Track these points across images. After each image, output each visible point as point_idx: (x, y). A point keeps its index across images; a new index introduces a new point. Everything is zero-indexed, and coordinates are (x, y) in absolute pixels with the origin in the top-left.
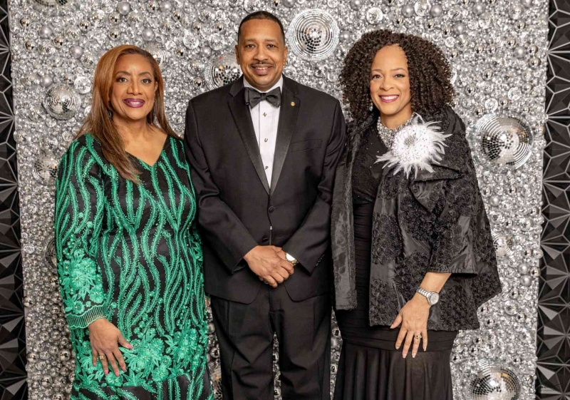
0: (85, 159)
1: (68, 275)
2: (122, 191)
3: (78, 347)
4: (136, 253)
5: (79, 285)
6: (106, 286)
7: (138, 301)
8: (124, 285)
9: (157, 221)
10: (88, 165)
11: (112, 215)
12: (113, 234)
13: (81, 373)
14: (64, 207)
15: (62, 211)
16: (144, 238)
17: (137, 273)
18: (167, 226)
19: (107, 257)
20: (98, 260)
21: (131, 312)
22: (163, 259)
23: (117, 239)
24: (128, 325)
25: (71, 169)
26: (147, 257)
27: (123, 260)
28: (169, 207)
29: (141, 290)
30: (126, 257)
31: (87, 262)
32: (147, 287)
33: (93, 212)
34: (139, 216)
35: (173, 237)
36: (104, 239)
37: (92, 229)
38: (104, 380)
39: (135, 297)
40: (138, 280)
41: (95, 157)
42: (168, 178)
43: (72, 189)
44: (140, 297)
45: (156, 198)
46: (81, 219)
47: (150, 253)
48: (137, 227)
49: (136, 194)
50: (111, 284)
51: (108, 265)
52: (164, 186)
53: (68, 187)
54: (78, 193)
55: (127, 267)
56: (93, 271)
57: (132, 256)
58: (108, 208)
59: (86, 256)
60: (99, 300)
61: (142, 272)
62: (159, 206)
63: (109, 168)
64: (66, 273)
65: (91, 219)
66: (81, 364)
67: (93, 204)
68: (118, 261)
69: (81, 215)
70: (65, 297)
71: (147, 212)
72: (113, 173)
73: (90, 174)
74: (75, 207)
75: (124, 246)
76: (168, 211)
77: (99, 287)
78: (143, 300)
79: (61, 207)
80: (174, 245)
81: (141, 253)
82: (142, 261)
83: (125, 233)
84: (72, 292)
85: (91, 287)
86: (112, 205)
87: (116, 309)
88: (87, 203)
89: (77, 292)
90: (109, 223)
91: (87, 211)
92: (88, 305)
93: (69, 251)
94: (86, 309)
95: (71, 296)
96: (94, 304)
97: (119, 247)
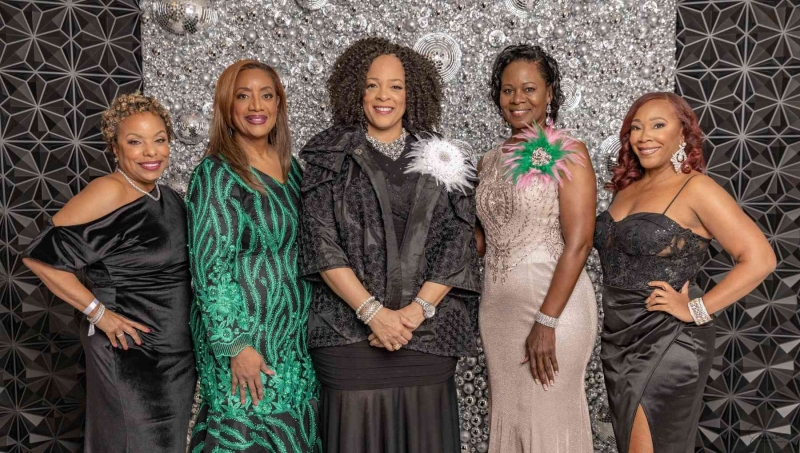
0: (225, 181)
1: (215, 301)
2: (266, 208)
4: (280, 272)
5: (225, 310)
7: (283, 323)
8: (270, 305)
10: (228, 187)
11: (257, 234)
12: (255, 254)
13: (226, 403)
14: (206, 229)
15: (203, 234)
16: (286, 257)
17: (282, 294)
19: (251, 277)
21: (277, 334)
23: (259, 261)
24: (275, 348)
25: (209, 190)
26: (291, 277)
27: (268, 281)
29: (286, 311)
30: (272, 277)
31: (234, 286)
32: (291, 307)
33: (236, 235)
34: (283, 235)
36: (246, 260)
37: (234, 253)
39: (280, 318)
40: (283, 299)
41: (234, 177)
43: (213, 212)
44: (284, 318)
46: (224, 243)
47: (292, 272)
48: (280, 246)
51: (253, 286)
53: (208, 210)
55: (273, 288)
56: (238, 297)
57: (277, 276)
59: (233, 281)
60: (246, 328)
61: (287, 292)
64: (212, 299)
65: (234, 243)
66: (224, 393)
67: (235, 227)
68: (264, 282)
69: (224, 237)
70: (212, 324)
73: (231, 196)
74: (218, 230)
75: (268, 265)
77: (245, 313)
78: (287, 321)
79: (201, 230)
81: (285, 273)
82: (287, 281)
83: (269, 254)
84: (220, 318)
85: (238, 314)
86: (258, 224)
87: (264, 332)
88: (229, 225)
89: (225, 318)
90: (252, 243)
91: (230, 234)
92: (237, 331)
93: (216, 276)
94: (235, 336)
95: (219, 323)
96: (241, 331)
97: (263, 268)
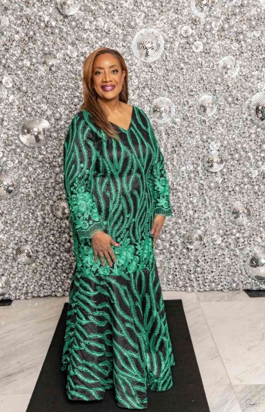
0: (84, 128)
1: (76, 204)
2: (110, 147)
3: (81, 249)
4: (119, 189)
5: (83, 210)
6: (100, 211)
7: (121, 221)
8: (112, 209)
9: (132, 167)
10: (86, 132)
11: (104, 164)
12: (104, 176)
13: (82, 267)
14: (71, 160)
15: (70, 163)
16: (124, 179)
17: (120, 203)
18: (139, 171)
19: (100, 190)
20: (95, 193)
21: (116, 228)
22: (136, 193)
23: (106, 180)
24: (114, 236)
25: (75, 135)
26: (127, 192)
27: (111, 194)
28: (139, 157)
29: (122, 213)
30: (113, 191)
31: (86, 194)
32: (126, 211)
33: (90, 163)
34: (121, 165)
35: (142, 177)
36: (98, 179)
37: (89, 175)
38: (97, 271)
39: (119, 218)
40: (121, 206)
41: (91, 126)
42: (137, 138)
43: (76, 148)
44: (122, 218)
45: (132, 152)
46: (82, 168)
47: (128, 188)
48: (120, 171)
49: (119, 148)
50: (103, 209)
51: (101, 196)
52: (135, 143)
53: (73, 147)
54: (80, 151)
55: (114, 198)
56: (91, 200)
57: (117, 191)
58: (100, 159)
59: (86, 191)
60: (97, 219)
61: (123, 201)
62: (133, 157)
63: (100, 132)
64: (75, 203)
65: (88, 168)
66: (82, 261)
67: (90, 158)
68: (108, 194)
69: (82, 165)
70: (75, 219)
71: (126, 160)
72: (103, 135)
73: (88, 138)
74: (79, 160)
75: (111, 184)
76: (138, 160)
77: (96, 210)
78: (123, 220)
79: (69, 160)
80: (143, 183)
81: (123, 189)
82: (123, 194)
83: (112, 175)
84: (80, 215)
85: (91, 211)
86: (104, 157)
87: (107, 226)
88: (86, 157)
89: (83, 215)
90: (101, 169)
91: (86, 163)
92: (91, 222)
93: (75, 188)
94: (90, 225)
95: (79, 218)
96: (94, 222)
97: (108, 185)
